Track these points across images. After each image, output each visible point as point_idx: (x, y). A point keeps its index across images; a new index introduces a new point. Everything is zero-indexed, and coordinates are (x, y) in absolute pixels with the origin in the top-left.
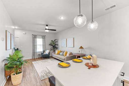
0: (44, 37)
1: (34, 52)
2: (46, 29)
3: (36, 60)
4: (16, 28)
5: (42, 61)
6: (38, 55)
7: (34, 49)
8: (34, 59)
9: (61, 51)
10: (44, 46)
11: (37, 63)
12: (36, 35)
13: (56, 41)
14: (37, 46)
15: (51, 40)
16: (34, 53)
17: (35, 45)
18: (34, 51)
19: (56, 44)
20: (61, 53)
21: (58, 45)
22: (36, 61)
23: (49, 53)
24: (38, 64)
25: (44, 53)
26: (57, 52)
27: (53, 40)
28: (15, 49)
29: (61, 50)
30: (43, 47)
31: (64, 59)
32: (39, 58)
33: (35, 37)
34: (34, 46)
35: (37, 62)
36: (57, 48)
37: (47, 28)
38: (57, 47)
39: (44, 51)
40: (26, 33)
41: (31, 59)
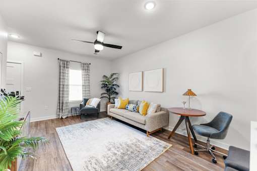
0: (86, 67)
1: (63, 103)
2: (97, 42)
3: (67, 123)
4: (15, 36)
5: (80, 124)
6: (72, 108)
7: (61, 96)
8: (61, 121)
9: (130, 100)
10: (87, 87)
11: (69, 131)
12: (67, 62)
13: (114, 76)
14: (70, 87)
15: (103, 75)
16: (61, 105)
17: (63, 85)
18: (61, 99)
19: (115, 83)
20: (131, 107)
21: (118, 86)
22: (65, 126)
23: (99, 105)
24: (71, 136)
25: (87, 104)
26: (118, 102)
27: (107, 75)
28: (5, 94)
29: (128, 99)
30: (84, 91)
31: (143, 123)
32: (73, 117)
33: (64, 65)
34: (61, 86)
35: (70, 127)
36: (117, 93)
37: (100, 38)
38: (117, 91)
39: (86, 101)
40: (41, 54)
41: (52, 121)
